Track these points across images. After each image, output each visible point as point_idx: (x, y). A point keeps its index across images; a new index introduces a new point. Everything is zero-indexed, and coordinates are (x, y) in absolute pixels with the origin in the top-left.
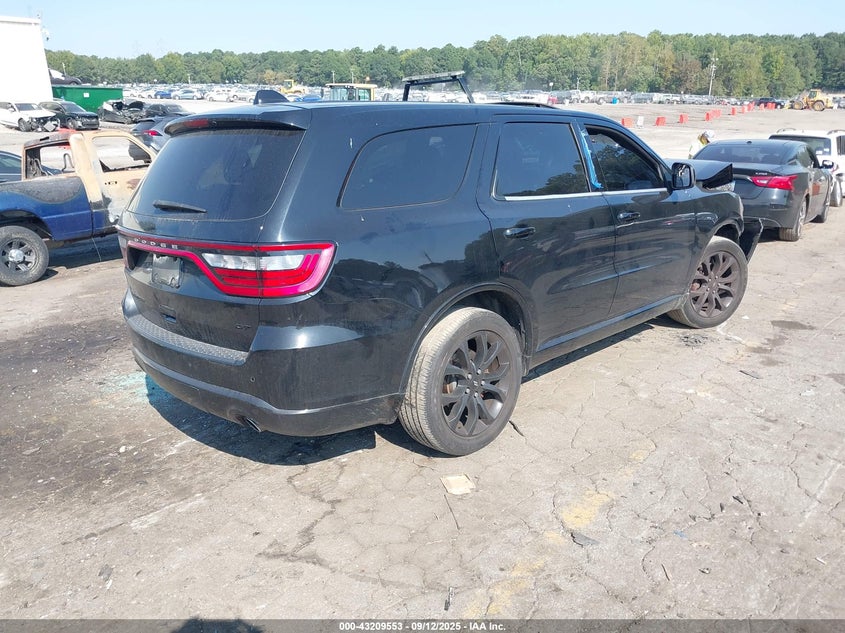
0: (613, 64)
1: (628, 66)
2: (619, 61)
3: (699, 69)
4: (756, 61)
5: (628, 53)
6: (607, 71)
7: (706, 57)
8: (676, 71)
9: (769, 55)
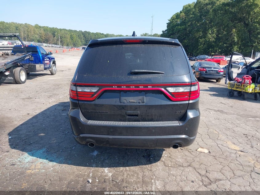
0: (24, 33)
1: (30, 34)
2: (26, 32)
3: (52, 37)
4: (69, 36)
5: (29, 30)
6: (23, 35)
7: (54, 34)
8: (46, 37)
9: (71, 35)
